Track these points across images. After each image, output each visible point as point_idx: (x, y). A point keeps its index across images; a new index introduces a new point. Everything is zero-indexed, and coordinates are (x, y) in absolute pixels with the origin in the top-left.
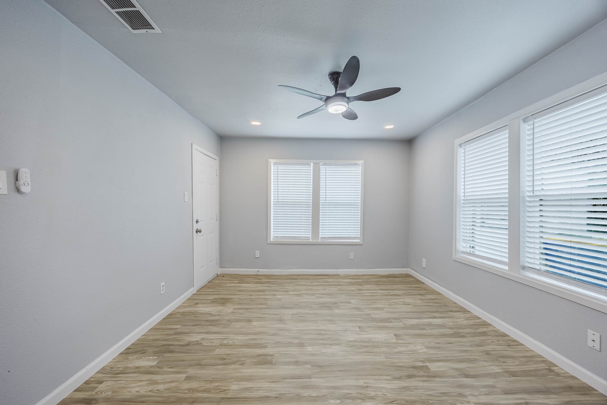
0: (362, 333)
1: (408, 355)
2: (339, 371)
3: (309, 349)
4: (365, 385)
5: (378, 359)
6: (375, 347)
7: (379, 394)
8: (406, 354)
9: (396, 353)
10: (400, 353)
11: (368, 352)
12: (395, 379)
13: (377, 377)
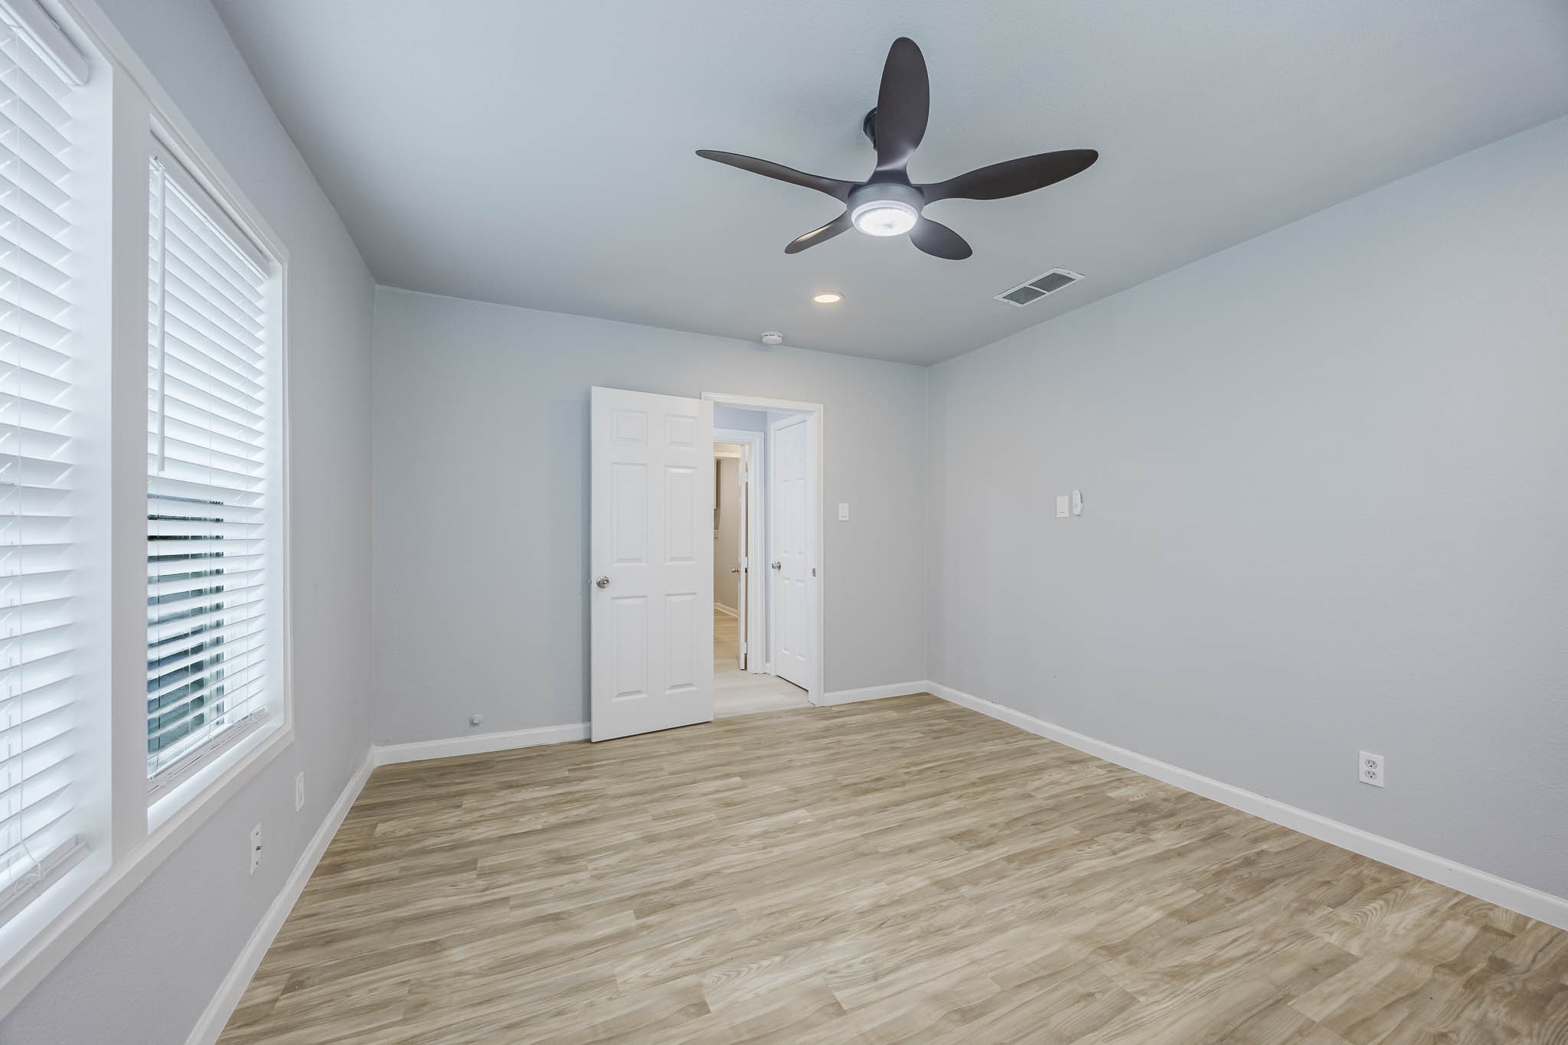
0: (818, 981)
1: (676, 935)
2: (822, 858)
3: (917, 882)
4: (769, 849)
5: (753, 903)
6: (767, 936)
7: (743, 845)
8: (681, 936)
9: (708, 933)
10: (698, 937)
11: (782, 912)
12: (717, 872)
13: (750, 866)
